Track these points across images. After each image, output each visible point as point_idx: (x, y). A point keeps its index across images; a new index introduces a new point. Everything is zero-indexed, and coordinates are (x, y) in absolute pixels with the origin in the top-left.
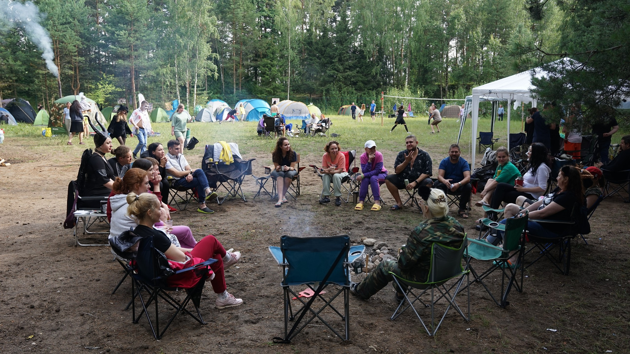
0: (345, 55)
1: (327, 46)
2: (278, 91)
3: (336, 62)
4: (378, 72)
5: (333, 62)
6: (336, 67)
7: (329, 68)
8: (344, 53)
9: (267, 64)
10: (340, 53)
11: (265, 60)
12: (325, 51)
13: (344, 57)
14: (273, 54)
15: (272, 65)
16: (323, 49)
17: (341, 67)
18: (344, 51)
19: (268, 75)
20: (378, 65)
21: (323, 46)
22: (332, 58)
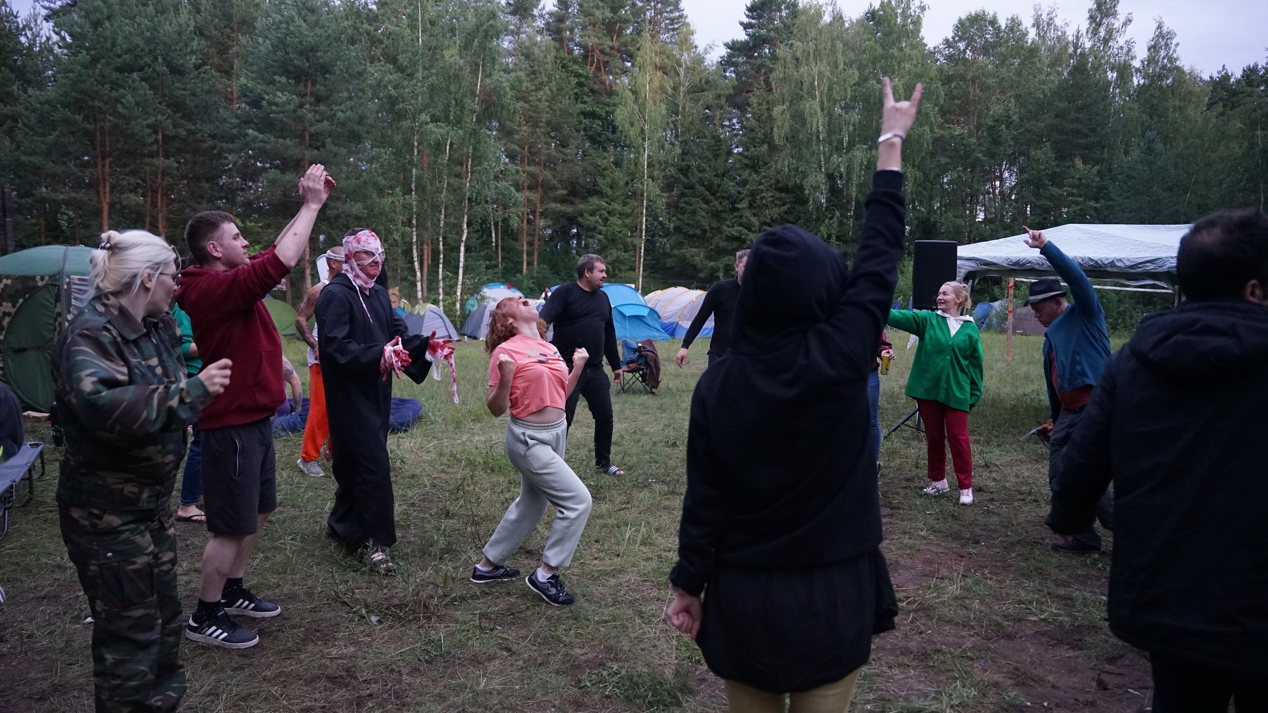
0: (764, 194)
1: (723, 175)
2: (623, 268)
3: (743, 209)
4: (833, 231)
5: (738, 210)
6: (744, 220)
7: (728, 222)
8: (762, 191)
9: (599, 210)
10: (753, 190)
11: (595, 200)
12: (719, 186)
13: (762, 198)
14: (611, 187)
15: (609, 213)
16: (717, 181)
17: (754, 220)
18: (762, 187)
19: (600, 233)
20: (831, 218)
21: (716, 176)
22: (734, 201)
